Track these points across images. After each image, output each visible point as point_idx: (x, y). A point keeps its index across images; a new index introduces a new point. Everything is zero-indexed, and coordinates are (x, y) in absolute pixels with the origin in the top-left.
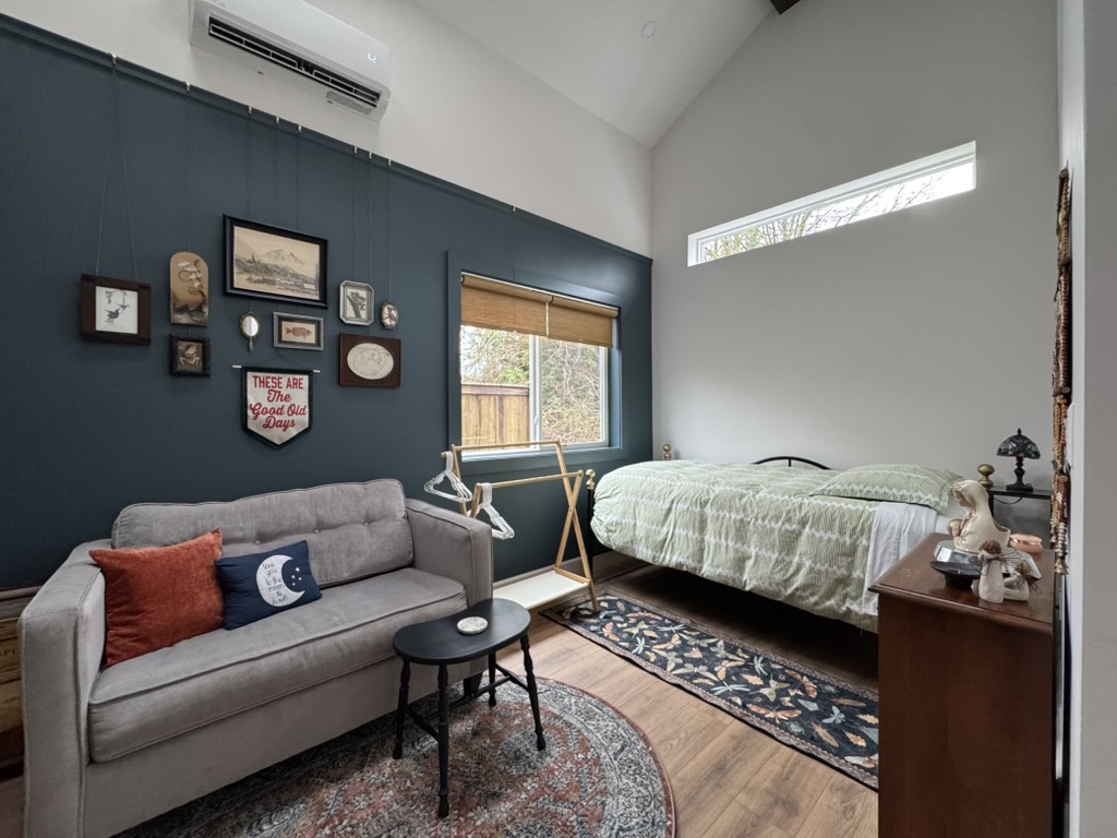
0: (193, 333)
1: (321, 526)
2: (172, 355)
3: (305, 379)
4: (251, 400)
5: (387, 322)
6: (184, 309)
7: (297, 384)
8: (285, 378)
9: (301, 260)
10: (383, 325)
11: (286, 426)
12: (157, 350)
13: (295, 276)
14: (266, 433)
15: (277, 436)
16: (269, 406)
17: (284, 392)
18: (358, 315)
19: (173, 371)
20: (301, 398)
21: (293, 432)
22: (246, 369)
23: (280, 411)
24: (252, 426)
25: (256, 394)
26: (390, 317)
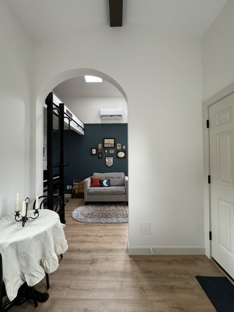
0: (101, 153)
1: (112, 178)
2: (99, 156)
3: (112, 158)
4: (106, 161)
5: (124, 148)
6: (100, 150)
7: (111, 158)
8: (110, 158)
9: (112, 141)
10: (123, 149)
11: (110, 164)
12: (97, 155)
13: (111, 144)
14: (108, 165)
15: (109, 165)
16: (108, 161)
17: (110, 160)
18: (119, 148)
19: (99, 158)
20: (112, 160)
21: (111, 165)
22: (106, 157)
23: (109, 162)
24: (106, 164)
25: (107, 160)
26: (124, 147)
